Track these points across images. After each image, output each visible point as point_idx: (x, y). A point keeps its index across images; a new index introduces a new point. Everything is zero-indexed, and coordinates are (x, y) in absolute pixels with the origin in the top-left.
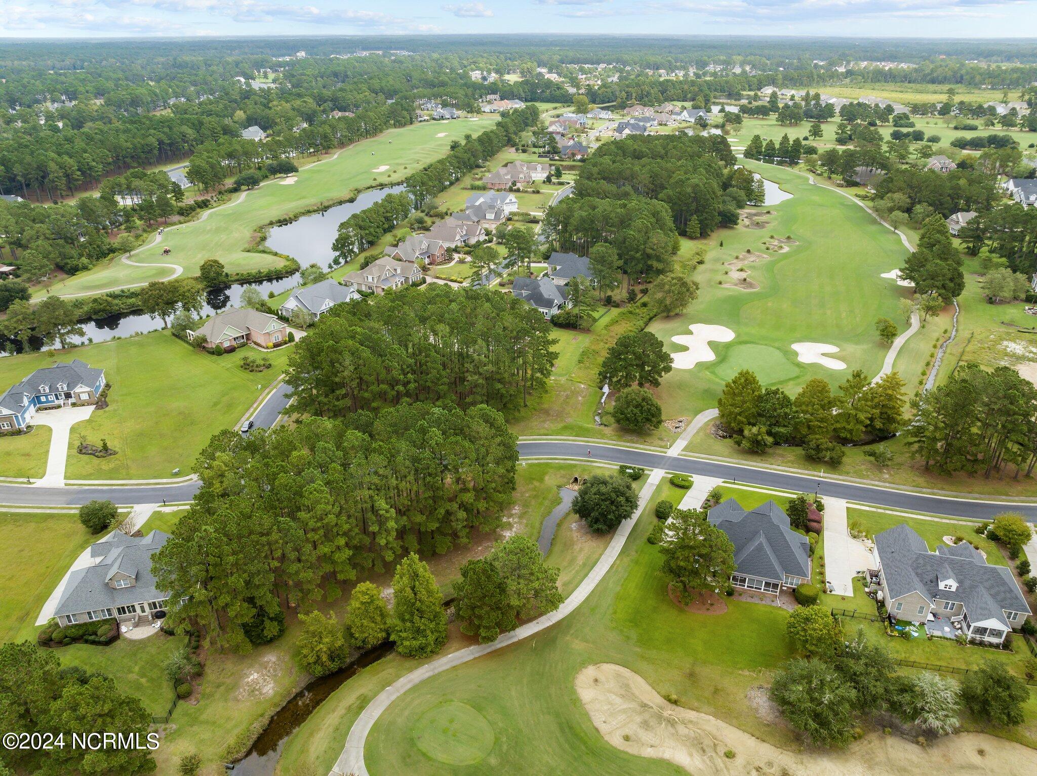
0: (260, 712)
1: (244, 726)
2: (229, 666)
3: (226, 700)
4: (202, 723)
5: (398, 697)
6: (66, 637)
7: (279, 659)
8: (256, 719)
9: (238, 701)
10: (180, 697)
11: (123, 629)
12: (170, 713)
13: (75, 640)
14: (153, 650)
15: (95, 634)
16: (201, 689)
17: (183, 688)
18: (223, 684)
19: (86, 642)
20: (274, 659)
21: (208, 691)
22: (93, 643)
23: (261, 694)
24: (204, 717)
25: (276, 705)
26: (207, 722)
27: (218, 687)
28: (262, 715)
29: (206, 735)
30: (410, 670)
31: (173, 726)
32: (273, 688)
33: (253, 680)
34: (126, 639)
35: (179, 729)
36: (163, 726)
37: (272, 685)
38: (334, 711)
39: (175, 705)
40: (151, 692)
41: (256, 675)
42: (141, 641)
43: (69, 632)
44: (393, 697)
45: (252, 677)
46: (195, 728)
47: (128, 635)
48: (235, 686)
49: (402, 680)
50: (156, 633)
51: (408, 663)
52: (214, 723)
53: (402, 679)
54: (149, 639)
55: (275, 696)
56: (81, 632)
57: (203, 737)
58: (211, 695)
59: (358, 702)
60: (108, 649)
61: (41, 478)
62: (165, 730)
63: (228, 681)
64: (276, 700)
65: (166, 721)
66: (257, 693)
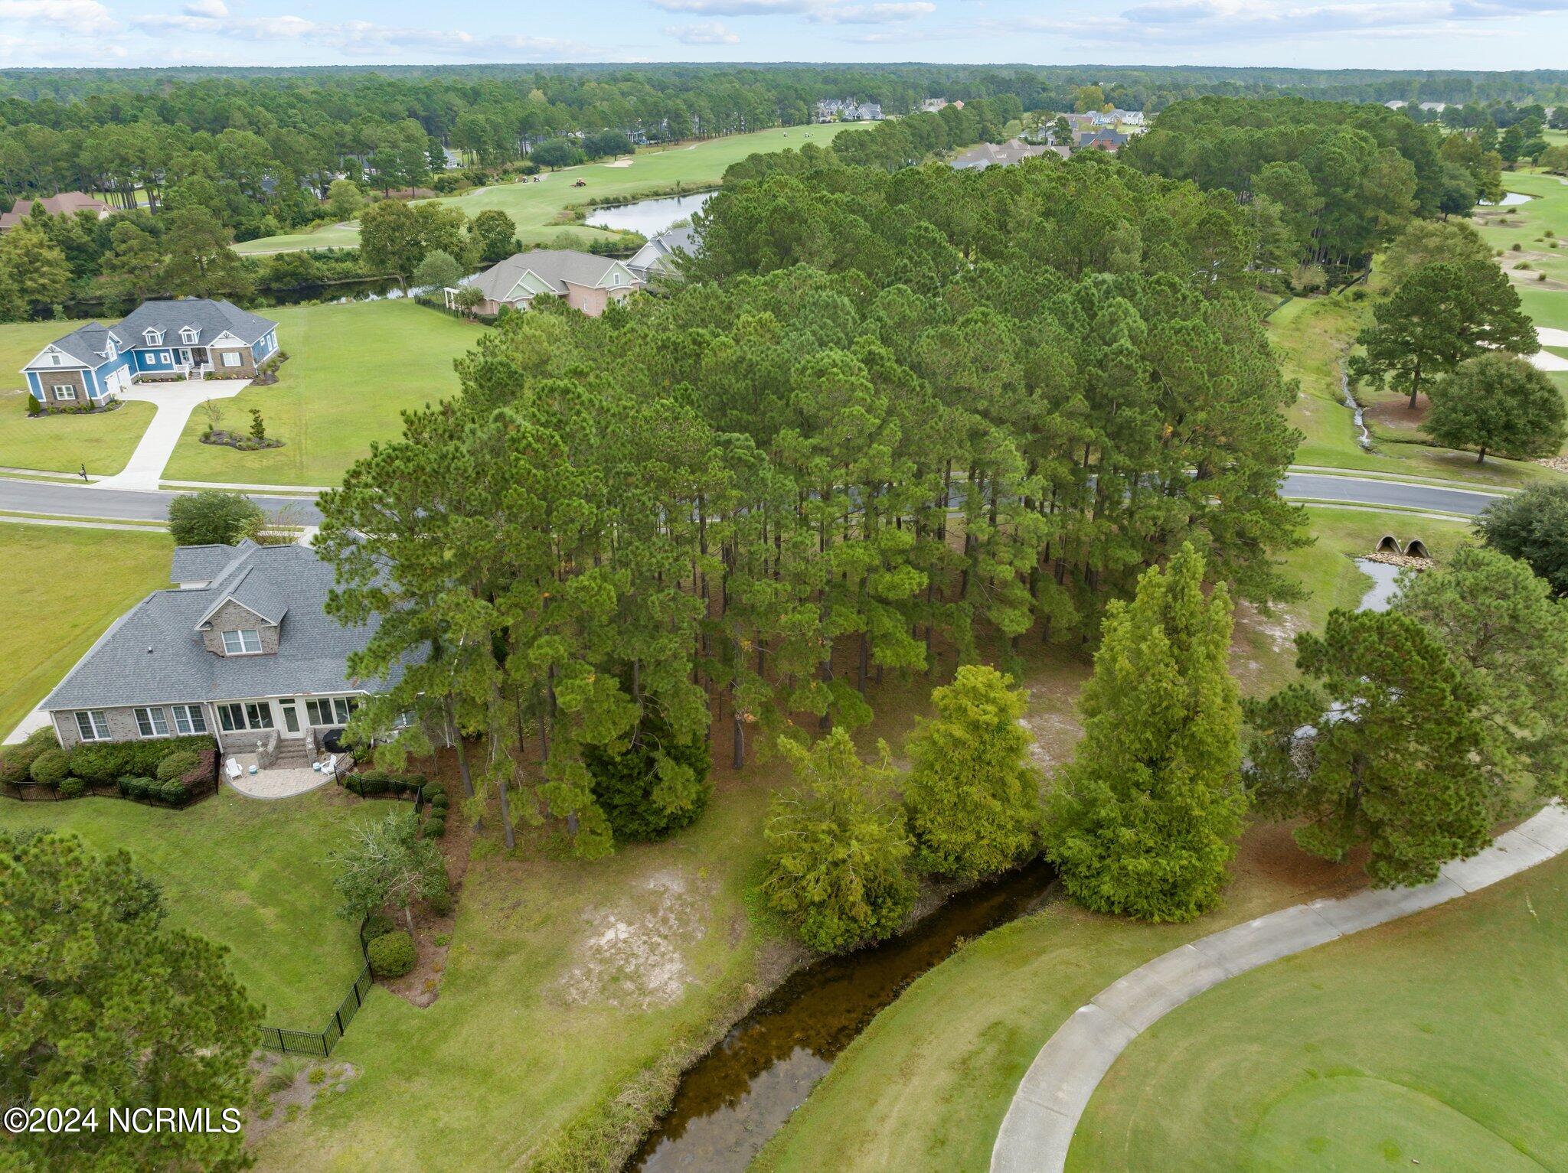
0: (643, 1051)
1: (587, 1096)
2: (537, 894)
3: (527, 1000)
4: (443, 1069)
5: (1133, 1044)
6: (70, 774)
7: (692, 888)
8: (629, 1076)
9: (568, 1006)
10: (377, 974)
11: (232, 767)
12: (340, 1022)
13: (93, 784)
14: (306, 831)
15: (150, 771)
16: (445, 957)
17: (387, 947)
18: (518, 946)
19: (125, 793)
20: (676, 886)
21: (467, 963)
22: (144, 797)
23: (642, 990)
24: (450, 1049)
25: (695, 1033)
26: (462, 1069)
27: (501, 954)
28: (649, 1065)
29: (458, 1116)
30: (1143, 957)
31: (345, 1070)
32: (681, 975)
33: (613, 944)
34: (234, 796)
35: (363, 1084)
36: (312, 1065)
37: (676, 966)
38: (906, 1073)
39: (357, 996)
40: (285, 950)
41: (622, 931)
42: (277, 806)
43: (79, 764)
44: (1118, 1042)
45: (610, 935)
46: (418, 1085)
47: (242, 787)
48: (554, 959)
49: (1125, 989)
50: (323, 789)
51: (1124, 937)
52: (486, 1074)
53: (1122, 984)
54: (300, 802)
55: (688, 1001)
56: (112, 764)
57: (445, 1119)
58: (477, 979)
59: (992, 1050)
60: (180, 818)
61: (112, 475)
62: (317, 1079)
63: (534, 940)
64: (696, 1015)
65: (324, 1047)
66: (629, 986)
